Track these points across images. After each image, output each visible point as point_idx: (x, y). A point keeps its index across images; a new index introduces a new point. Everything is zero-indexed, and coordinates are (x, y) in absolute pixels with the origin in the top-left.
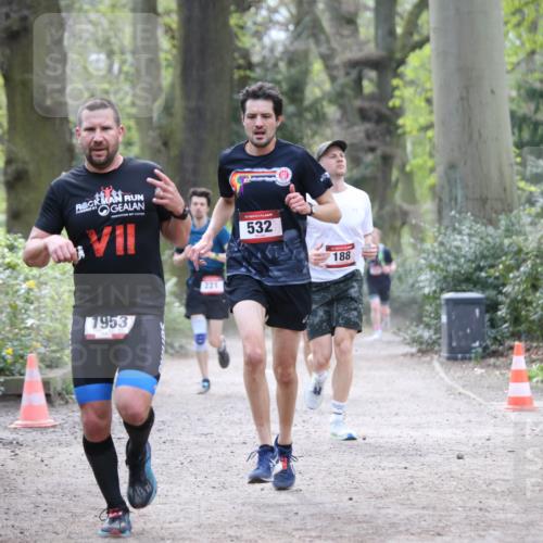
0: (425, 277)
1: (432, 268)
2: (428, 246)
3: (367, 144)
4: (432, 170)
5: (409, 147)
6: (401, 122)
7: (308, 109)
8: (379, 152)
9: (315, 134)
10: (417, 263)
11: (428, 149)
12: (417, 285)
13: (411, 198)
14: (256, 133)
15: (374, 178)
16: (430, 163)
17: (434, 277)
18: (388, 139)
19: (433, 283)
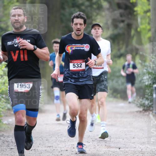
0: (146, 77)
1: (149, 73)
2: (147, 64)
3: (121, 19)
4: (149, 30)
5: (139, 20)
6: (136, 9)
7: (95, 4)
8: (126, 22)
9: (98, 14)
10: (142, 71)
11: (147, 20)
12: (142, 81)
13: (140, 42)
14: (77, 31)
15: (124, 34)
16: (148, 27)
17: (150, 78)
18: (130, 16)
19: (150, 80)
